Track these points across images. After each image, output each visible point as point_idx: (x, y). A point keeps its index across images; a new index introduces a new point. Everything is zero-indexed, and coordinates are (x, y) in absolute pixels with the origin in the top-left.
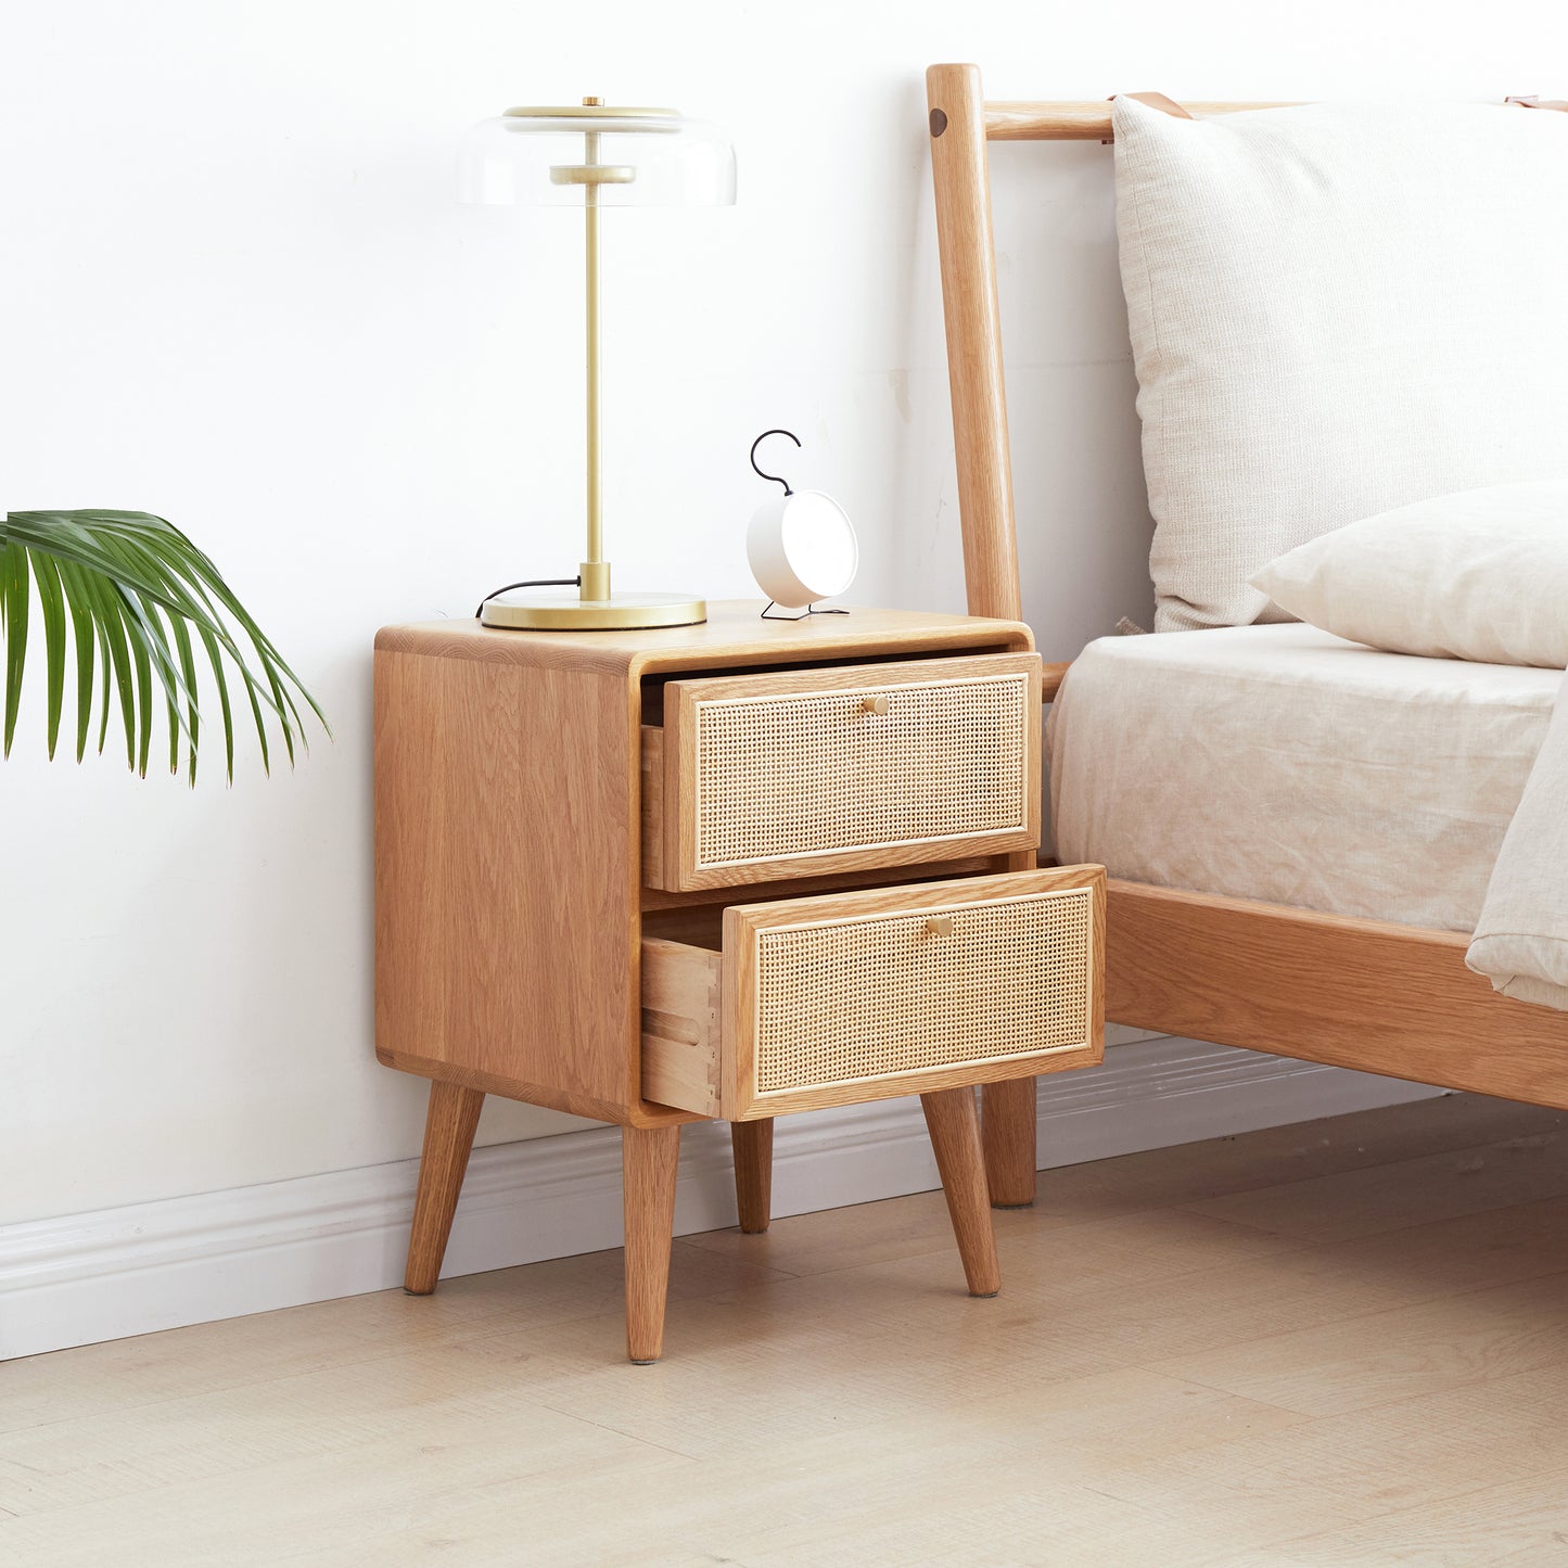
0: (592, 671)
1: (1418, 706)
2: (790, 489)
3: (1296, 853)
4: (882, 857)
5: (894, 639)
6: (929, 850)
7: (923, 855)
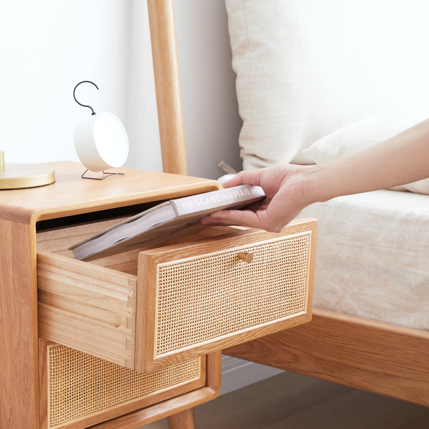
0: (7, 219)
1: (406, 221)
2: (94, 112)
3: (337, 286)
4: (242, 337)
5: (160, 194)
6: (264, 330)
7: (261, 333)
